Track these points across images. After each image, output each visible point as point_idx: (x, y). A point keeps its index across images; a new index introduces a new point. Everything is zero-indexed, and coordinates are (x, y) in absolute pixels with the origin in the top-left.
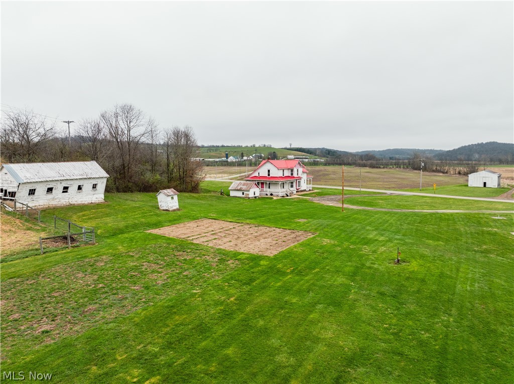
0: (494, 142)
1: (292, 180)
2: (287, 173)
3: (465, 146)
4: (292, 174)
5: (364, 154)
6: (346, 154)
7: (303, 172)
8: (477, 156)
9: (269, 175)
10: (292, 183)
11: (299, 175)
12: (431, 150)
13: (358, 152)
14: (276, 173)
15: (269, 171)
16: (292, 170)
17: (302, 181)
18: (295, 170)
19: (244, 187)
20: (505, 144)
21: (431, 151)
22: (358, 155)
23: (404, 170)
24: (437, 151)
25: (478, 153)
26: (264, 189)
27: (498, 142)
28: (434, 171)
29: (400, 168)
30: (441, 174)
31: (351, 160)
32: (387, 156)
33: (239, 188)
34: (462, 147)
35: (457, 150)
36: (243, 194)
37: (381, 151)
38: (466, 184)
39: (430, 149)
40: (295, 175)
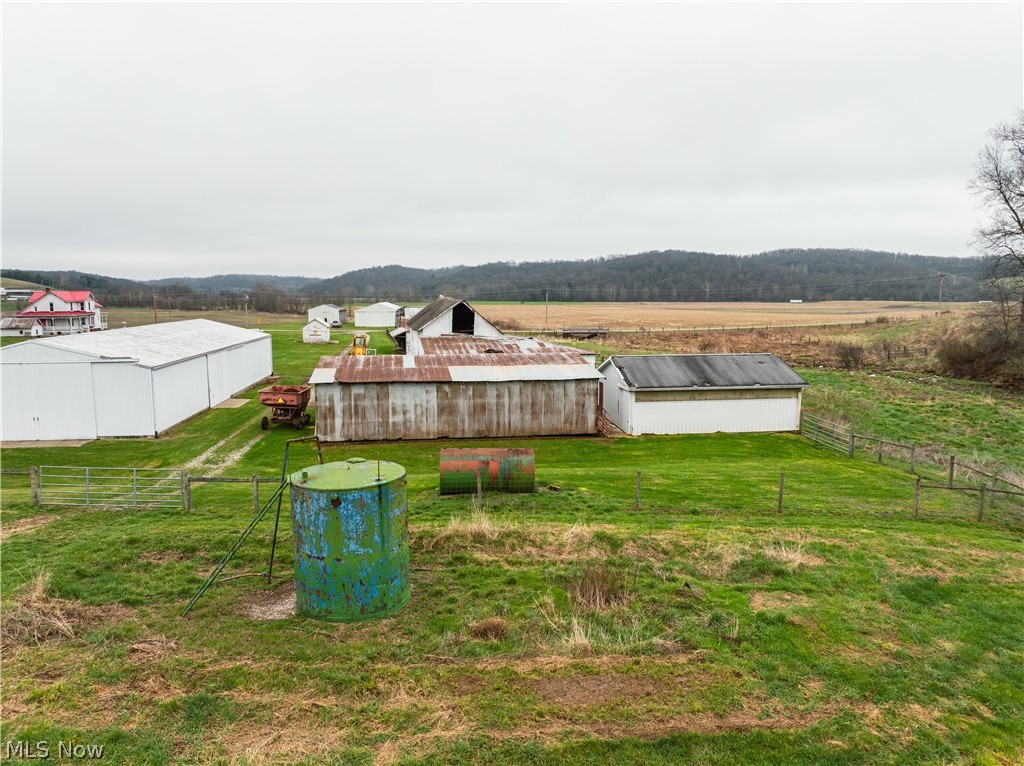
0: (396, 266)
1: (83, 315)
2: (76, 307)
3: (354, 272)
4: (82, 309)
5: (167, 284)
6: (128, 285)
7: (96, 307)
8: (371, 289)
9: (52, 309)
10: (83, 319)
11: (92, 310)
13: (155, 281)
14: (61, 306)
15: (51, 305)
16: (82, 304)
17: (96, 317)
18: (86, 303)
19: (22, 325)
20: (412, 270)
21: (299, 280)
22: (156, 287)
24: (308, 279)
25: (374, 285)
26: (47, 327)
27: (403, 266)
28: (287, 312)
29: (236, 309)
30: (296, 316)
31: (143, 297)
32: (215, 288)
33: (14, 326)
36: (21, 332)
37: (203, 279)
39: (296, 275)
40: (86, 309)
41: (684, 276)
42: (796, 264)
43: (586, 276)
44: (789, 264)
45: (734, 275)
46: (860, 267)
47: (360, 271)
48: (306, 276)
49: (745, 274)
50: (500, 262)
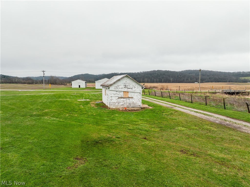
0: (87, 74)
3: (76, 75)
12: (62, 77)
20: (91, 75)
23: (46, 85)
28: (60, 84)
30: (63, 86)
34: (75, 75)
35: (73, 77)
38: (71, 87)
41: (165, 76)
42: (192, 73)
43: (139, 76)
44: (190, 73)
45: (178, 76)
46: (208, 74)
47: (78, 75)
48: (63, 77)
49: (180, 76)
50: (115, 73)
